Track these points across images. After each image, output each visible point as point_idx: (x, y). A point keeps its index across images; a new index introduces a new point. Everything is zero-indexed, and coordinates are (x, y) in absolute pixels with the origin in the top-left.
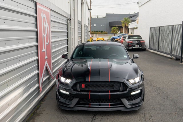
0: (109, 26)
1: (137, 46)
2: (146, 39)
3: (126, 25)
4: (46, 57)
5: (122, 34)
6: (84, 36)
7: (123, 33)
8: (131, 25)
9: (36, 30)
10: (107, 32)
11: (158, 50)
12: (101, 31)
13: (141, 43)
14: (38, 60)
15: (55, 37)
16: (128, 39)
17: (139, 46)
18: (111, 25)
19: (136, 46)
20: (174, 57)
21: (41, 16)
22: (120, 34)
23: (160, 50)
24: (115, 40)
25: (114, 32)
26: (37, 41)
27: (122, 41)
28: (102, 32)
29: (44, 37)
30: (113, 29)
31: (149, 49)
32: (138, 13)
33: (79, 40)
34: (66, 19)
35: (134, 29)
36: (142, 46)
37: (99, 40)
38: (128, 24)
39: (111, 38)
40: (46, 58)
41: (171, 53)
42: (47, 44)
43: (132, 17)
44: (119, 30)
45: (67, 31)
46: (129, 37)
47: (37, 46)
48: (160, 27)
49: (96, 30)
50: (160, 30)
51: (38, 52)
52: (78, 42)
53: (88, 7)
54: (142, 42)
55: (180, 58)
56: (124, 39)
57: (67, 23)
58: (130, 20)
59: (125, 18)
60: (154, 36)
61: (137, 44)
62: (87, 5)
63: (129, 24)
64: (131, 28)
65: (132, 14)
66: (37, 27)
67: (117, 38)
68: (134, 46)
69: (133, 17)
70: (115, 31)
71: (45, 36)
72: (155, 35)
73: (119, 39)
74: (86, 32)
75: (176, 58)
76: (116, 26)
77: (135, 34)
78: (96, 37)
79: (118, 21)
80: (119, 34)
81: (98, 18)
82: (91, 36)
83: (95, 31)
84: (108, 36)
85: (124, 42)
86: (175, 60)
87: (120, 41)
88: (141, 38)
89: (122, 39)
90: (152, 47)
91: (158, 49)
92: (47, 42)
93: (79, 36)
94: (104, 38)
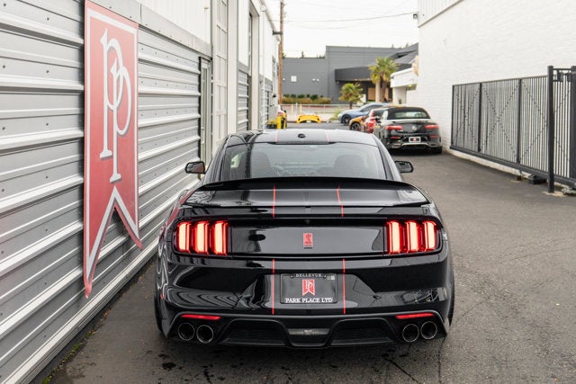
0: (336, 81)
1: (415, 138)
2: (442, 119)
3: (385, 78)
4: (116, 176)
5: (372, 104)
6: (259, 108)
7: (374, 101)
8: (397, 80)
9: (80, 87)
10: (330, 99)
11: (478, 153)
12: (311, 95)
13: (426, 131)
14: (82, 187)
15: (155, 112)
16: (389, 118)
17: (423, 140)
18: (341, 78)
19: (412, 140)
20: (527, 175)
21: (102, 44)
22: (367, 105)
23: (483, 152)
24: (351, 122)
25: (347, 98)
26: (82, 125)
27: (372, 125)
28: (315, 97)
29: (110, 111)
30: (347, 90)
31: (451, 148)
32: (417, 45)
33: (239, 122)
34: (195, 57)
35: (407, 88)
36: (429, 139)
37: (305, 122)
38: (388, 75)
39: (340, 115)
40: (112, 179)
41: (518, 160)
42: (122, 132)
43: (400, 57)
44: (362, 93)
45: (199, 94)
46: (393, 113)
47: (82, 141)
48: (481, 84)
49: (298, 93)
50: (483, 92)
51: (82, 162)
52: (238, 126)
53: (272, 26)
54: (429, 128)
55: (547, 176)
56: (377, 120)
57: (200, 69)
58: (393, 63)
59: (380, 58)
60: (465, 110)
61: (416, 133)
62: (270, 21)
63: (392, 75)
64: (397, 88)
65: (400, 49)
66: (82, 80)
67: (358, 116)
68: (407, 140)
69: (403, 57)
70: (351, 95)
71: (114, 108)
72: (467, 109)
73: (363, 120)
74: (265, 97)
75: (535, 177)
76: (354, 82)
77: (408, 105)
78: (298, 113)
79: (361, 68)
80: (365, 104)
81: (303, 57)
82: (280, 111)
83: (293, 96)
84: (332, 110)
85: (376, 126)
86: (530, 182)
87: (365, 123)
88: (428, 117)
89: (370, 118)
90: (460, 144)
91: (479, 150)
92: (121, 127)
93: (240, 109)
94: (319, 115)
